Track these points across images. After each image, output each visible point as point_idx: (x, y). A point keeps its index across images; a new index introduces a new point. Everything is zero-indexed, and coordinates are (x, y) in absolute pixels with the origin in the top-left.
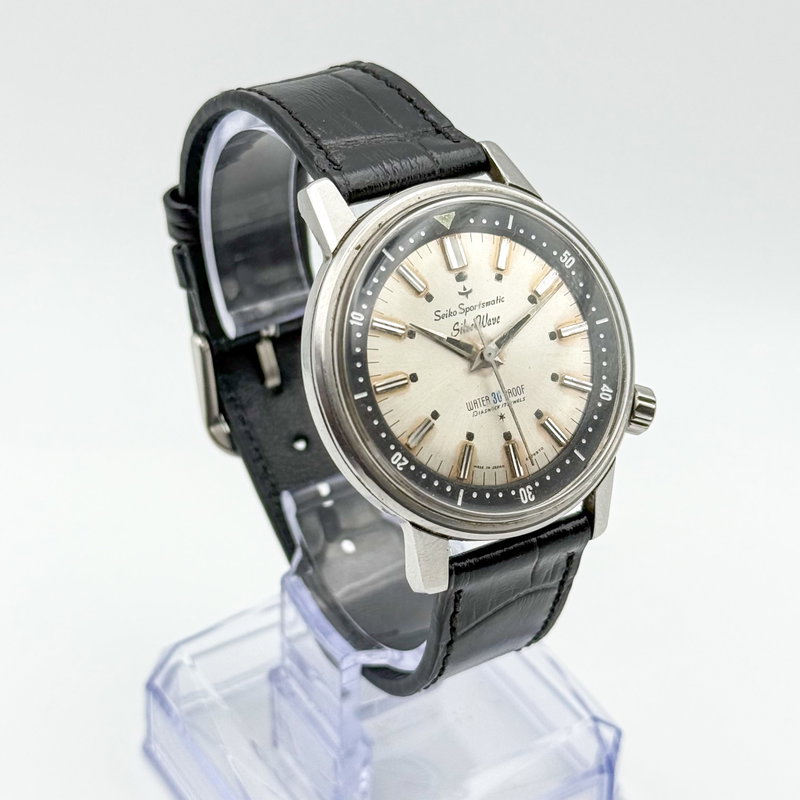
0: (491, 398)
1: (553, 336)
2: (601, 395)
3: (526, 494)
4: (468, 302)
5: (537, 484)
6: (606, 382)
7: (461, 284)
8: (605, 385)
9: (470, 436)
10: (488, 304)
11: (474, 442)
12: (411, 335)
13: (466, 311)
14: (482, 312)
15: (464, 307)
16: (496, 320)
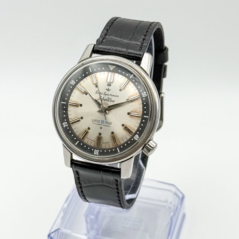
0: (101, 122)
1: (129, 114)
2: (134, 137)
3: (96, 152)
4: (107, 93)
5: (101, 151)
6: (138, 134)
7: (109, 87)
8: (137, 135)
9: (89, 128)
10: (113, 96)
11: (89, 131)
12: (86, 94)
13: (106, 95)
14: (110, 97)
15: (106, 93)
16: (114, 101)
